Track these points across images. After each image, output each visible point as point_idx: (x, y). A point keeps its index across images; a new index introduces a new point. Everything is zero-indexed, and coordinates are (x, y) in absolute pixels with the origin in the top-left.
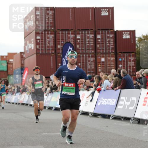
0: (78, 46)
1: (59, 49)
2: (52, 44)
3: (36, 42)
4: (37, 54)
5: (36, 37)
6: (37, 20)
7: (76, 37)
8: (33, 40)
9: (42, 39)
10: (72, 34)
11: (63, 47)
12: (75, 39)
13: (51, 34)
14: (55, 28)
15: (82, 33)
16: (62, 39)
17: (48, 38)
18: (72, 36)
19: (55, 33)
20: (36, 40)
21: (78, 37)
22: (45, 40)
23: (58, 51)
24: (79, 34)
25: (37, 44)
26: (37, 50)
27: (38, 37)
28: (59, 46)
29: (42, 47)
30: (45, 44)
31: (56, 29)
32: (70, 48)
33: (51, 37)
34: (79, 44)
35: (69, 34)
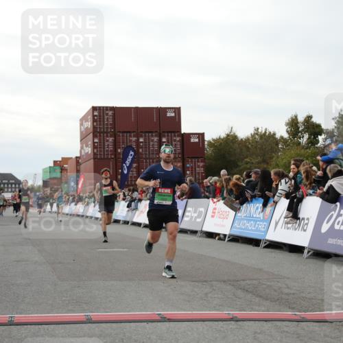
0: (141, 150)
1: (120, 154)
2: (111, 148)
3: (94, 145)
4: (94, 159)
5: (93, 140)
6: (94, 121)
7: (138, 140)
8: (90, 143)
9: (100, 142)
10: (134, 136)
11: (123, 152)
12: (138, 142)
13: (111, 136)
14: (114, 128)
15: (145, 136)
16: (123, 143)
17: (108, 141)
18: (134, 139)
19: (115, 136)
20: (94, 143)
21: (141, 140)
22: (104, 143)
23: (117, 156)
24: (142, 136)
25: (94, 147)
26: (94, 154)
27: (96, 140)
28: (119, 151)
29: (101, 151)
30: (104, 148)
31: (117, 131)
32: (132, 153)
33: (111, 139)
34: (142, 148)
35: (130, 136)
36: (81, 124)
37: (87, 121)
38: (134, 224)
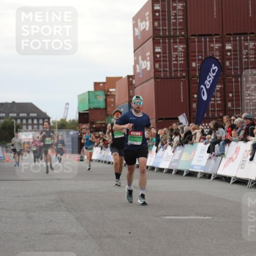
0: (227, 63)
1: (195, 69)
2: (181, 60)
3: (155, 57)
4: (156, 78)
5: (154, 49)
6: (155, 19)
7: (224, 46)
8: (148, 54)
9: (164, 53)
10: (217, 42)
11: (201, 66)
12: (222, 50)
13: (181, 43)
14: (187, 32)
15: (235, 40)
16: (200, 52)
17: (176, 50)
18: (217, 46)
19: (187, 41)
20: (155, 53)
21: (228, 47)
22: (170, 53)
23: (192, 73)
24: (229, 41)
25: (155, 60)
26: (156, 71)
27: (158, 50)
28: (194, 65)
29: (165, 66)
30: (170, 61)
31: (189, 34)
32: (215, 67)
33: (181, 47)
34: (230, 59)
35: (211, 42)
36: (135, 25)
37: (143, 19)
38: (220, 178)
